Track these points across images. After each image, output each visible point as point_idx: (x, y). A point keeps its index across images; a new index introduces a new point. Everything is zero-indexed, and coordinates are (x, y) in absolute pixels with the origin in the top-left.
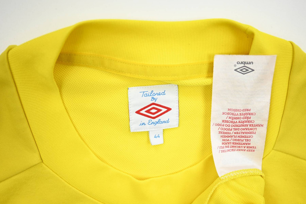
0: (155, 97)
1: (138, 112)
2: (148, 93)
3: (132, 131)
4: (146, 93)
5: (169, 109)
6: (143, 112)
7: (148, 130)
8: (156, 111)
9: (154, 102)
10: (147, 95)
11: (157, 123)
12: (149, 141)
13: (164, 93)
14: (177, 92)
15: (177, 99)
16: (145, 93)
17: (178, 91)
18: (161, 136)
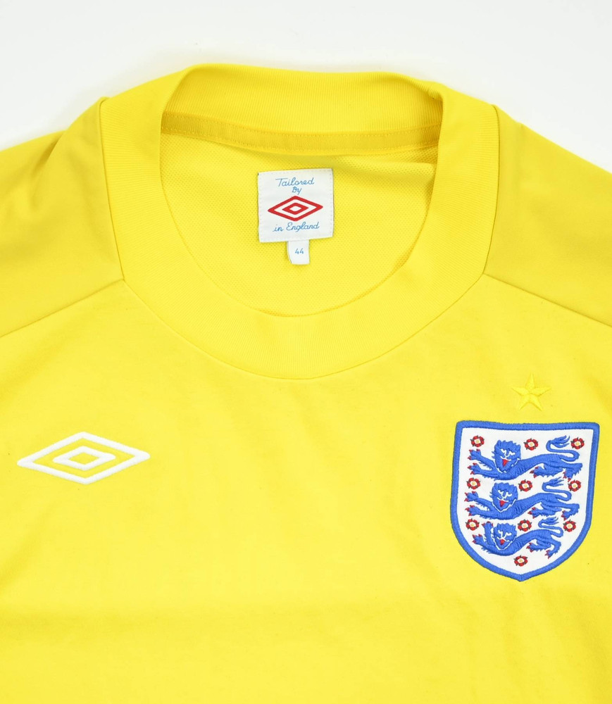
0: (299, 187)
1: (272, 210)
2: (287, 181)
3: (261, 241)
4: (285, 180)
5: (319, 207)
6: (279, 210)
7: (286, 240)
8: (300, 208)
9: (296, 194)
10: (287, 184)
11: (301, 228)
12: (286, 256)
13: (312, 182)
14: (332, 180)
15: (332, 192)
16: (283, 181)
17: (334, 180)
18: (306, 251)
